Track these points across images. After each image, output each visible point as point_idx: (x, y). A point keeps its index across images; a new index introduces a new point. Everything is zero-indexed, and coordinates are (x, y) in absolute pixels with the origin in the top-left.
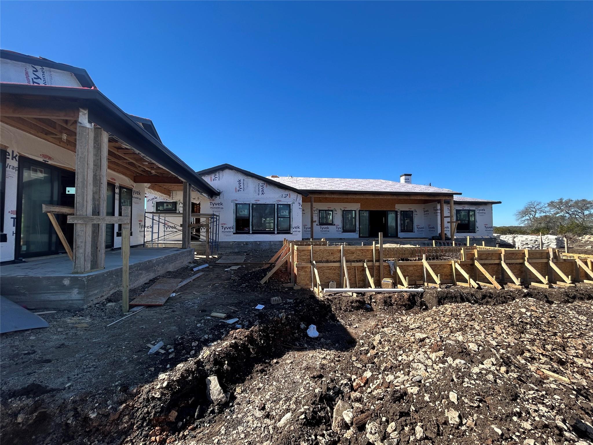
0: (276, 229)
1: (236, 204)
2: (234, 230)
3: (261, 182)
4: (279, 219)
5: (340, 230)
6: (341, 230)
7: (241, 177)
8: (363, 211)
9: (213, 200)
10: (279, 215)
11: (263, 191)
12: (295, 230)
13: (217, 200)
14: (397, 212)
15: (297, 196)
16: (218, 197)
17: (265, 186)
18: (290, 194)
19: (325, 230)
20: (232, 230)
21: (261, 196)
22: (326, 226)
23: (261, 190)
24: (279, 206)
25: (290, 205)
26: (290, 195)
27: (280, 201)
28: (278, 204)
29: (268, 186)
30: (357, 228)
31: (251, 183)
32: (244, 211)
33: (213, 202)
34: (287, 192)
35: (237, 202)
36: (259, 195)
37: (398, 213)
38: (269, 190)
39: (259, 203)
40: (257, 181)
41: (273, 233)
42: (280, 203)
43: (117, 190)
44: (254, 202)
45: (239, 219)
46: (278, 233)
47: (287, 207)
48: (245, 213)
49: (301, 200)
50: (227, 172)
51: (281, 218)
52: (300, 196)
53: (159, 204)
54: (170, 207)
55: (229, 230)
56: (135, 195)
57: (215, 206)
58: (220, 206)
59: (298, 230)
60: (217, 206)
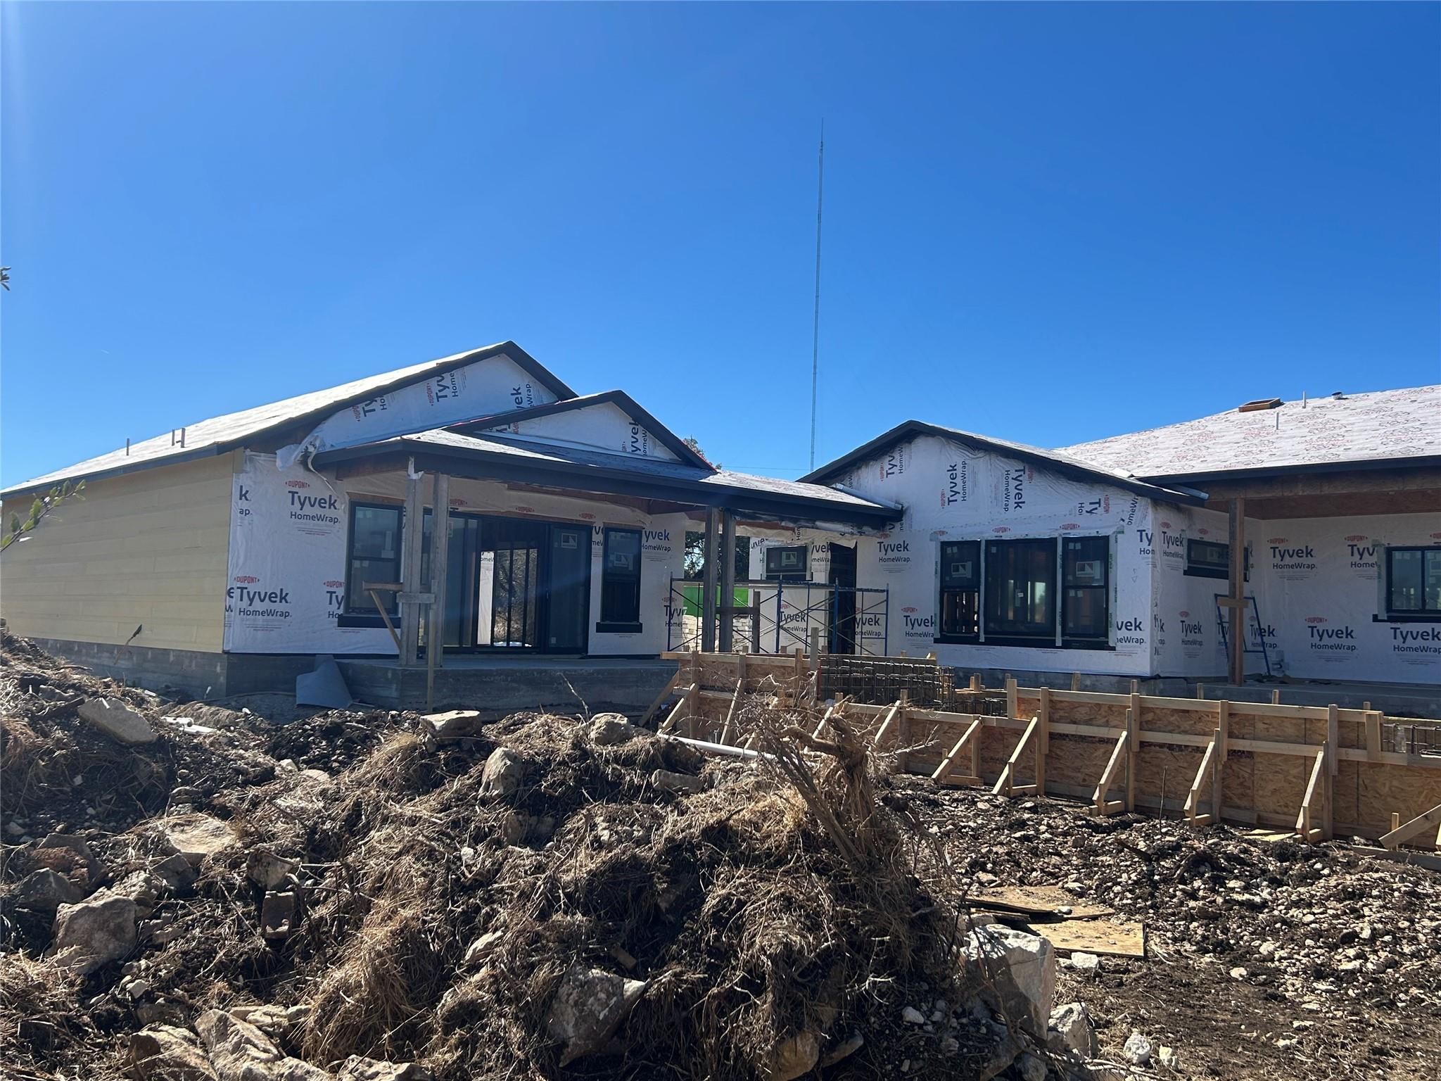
0: (1059, 628)
1: (945, 545)
2: (933, 630)
3: (1013, 466)
4: (1072, 593)
7: (956, 456)
9: (886, 536)
10: (1070, 578)
11: (1019, 495)
12: (1123, 633)
13: (896, 535)
15: (1134, 504)
16: (898, 525)
17: (1025, 478)
18: (1107, 499)
19: (1420, 642)
20: (931, 630)
21: (1013, 513)
22: (1427, 627)
23: (1013, 492)
24: (1071, 546)
25: (1106, 538)
26: (1107, 505)
27: (1074, 527)
28: (1064, 539)
29: (1035, 475)
31: (986, 471)
32: (964, 567)
33: (886, 542)
34: (1097, 494)
35: (945, 538)
36: (1006, 509)
38: (1040, 493)
39: (1006, 536)
40: (1002, 465)
41: (1051, 645)
42: (1074, 534)
43: (597, 537)
44: (991, 535)
45: (950, 590)
46: (1066, 645)
47: (1098, 548)
48: (966, 572)
49: (1148, 517)
50: (921, 444)
51: (1077, 587)
52: (1143, 503)
53: (772, 554)
54: (793, 560)
55: (923, 629)
56: (651, 542)
57: (891, 554)
58: (903, 554)
59: (1136, 634)
60: (896, 554)
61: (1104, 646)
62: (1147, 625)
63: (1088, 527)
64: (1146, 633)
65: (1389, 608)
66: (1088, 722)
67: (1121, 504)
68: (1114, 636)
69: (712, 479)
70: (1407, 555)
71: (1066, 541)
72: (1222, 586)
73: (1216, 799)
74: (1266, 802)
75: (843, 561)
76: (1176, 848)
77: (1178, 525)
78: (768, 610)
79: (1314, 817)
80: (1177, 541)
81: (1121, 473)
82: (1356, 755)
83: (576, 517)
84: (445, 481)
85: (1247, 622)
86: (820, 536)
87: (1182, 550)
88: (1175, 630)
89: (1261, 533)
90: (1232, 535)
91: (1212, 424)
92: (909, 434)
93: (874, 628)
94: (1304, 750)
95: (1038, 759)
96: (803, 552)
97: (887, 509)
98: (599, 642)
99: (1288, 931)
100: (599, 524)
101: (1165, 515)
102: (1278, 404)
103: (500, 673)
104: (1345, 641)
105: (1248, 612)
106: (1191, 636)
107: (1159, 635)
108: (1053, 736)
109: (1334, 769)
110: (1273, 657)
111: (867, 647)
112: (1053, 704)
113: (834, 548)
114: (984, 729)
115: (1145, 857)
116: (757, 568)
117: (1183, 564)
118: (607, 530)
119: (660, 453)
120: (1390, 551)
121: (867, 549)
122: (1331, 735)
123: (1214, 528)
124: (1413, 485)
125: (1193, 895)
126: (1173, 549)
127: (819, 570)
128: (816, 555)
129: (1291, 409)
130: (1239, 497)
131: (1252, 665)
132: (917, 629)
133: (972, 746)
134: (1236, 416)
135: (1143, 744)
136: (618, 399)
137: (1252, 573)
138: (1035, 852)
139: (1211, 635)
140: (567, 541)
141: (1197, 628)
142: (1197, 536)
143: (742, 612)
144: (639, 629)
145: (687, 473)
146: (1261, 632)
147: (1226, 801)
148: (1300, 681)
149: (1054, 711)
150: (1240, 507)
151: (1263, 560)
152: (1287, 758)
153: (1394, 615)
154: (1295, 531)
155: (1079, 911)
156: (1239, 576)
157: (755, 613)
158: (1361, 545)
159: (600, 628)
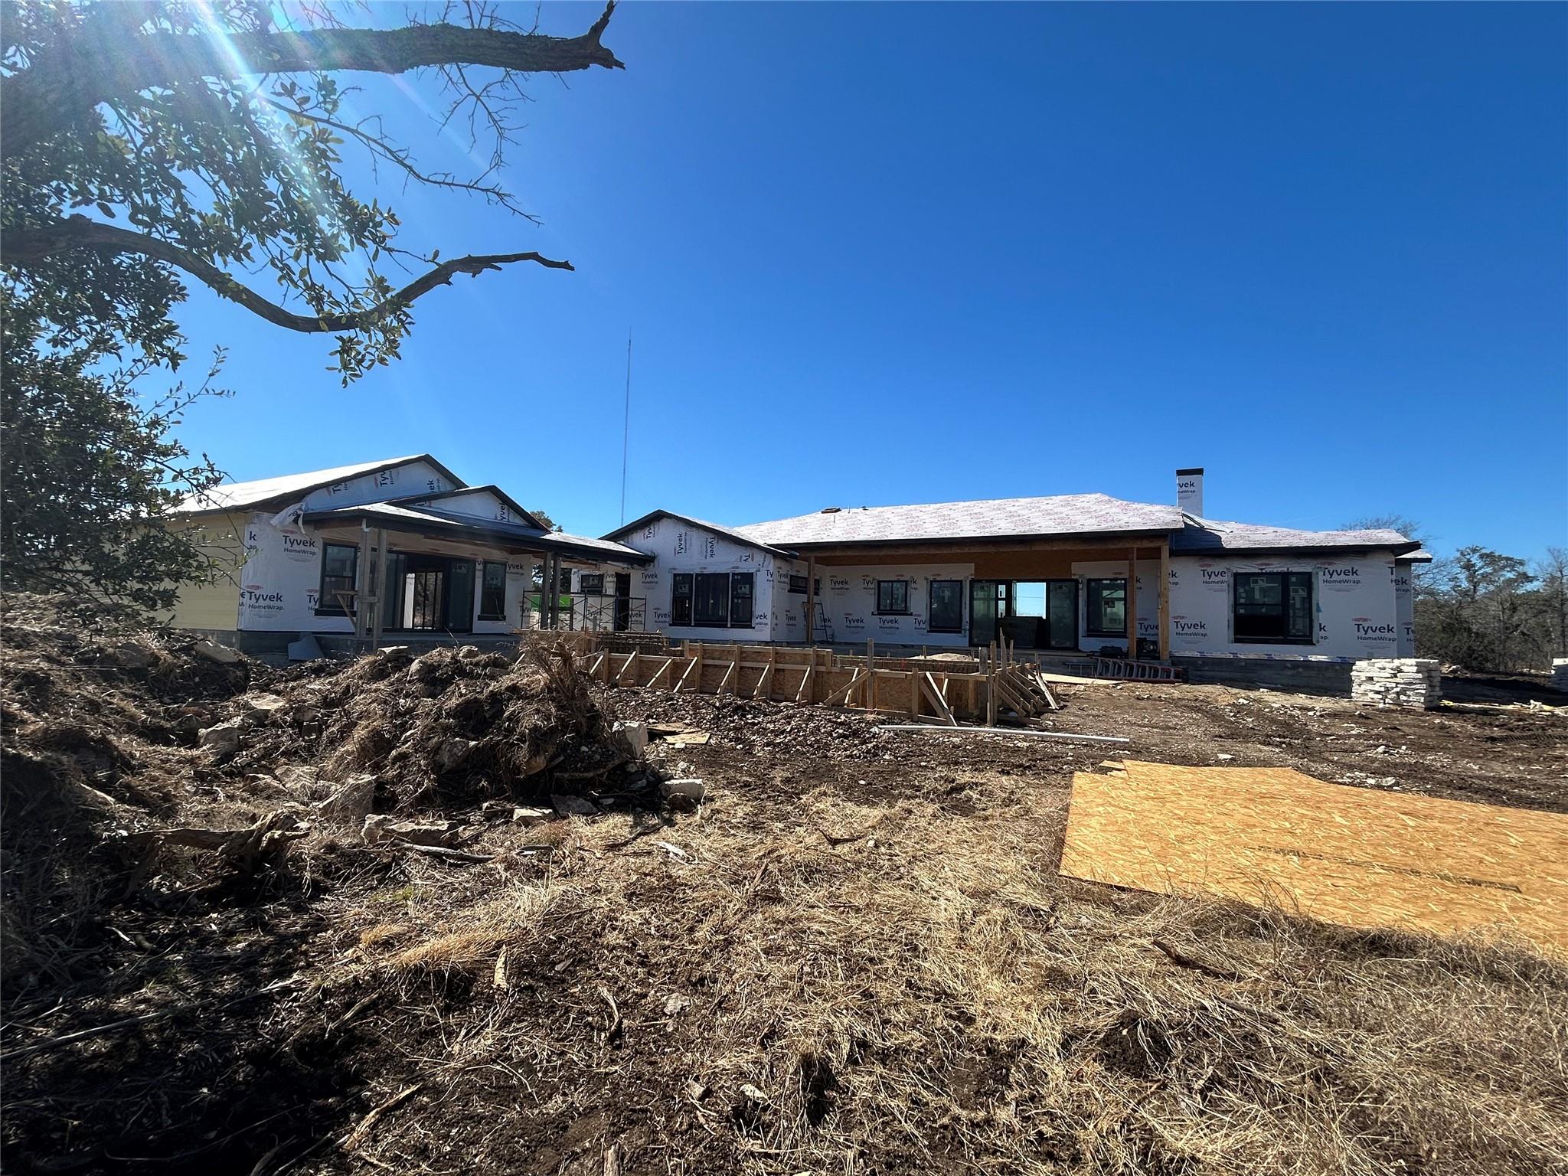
0: (729, 618)
1: (675, 575)
2: (669, 620)
4: (736, 600)
5: (922, 625)
6: (926, 626)
7: (682, 529)
8: (981, 581)
9: (646, 570)
10: (735, 593)
11: (712, 551)
12: (758, 620)
13: (651, 570)
14: (1076, 582)
15: (765, 558)
16: (652, 564)
17: (714, 542)
19: (890, 625)
20: (668, 619)
21: (709, 560)
22: (892, 617)
23: (709, 550)
24: (736, 577)
25: (752, 574)
26: (753, 557)
27: (737, 568)
29: (719, 541)
30: (964, 622)
31: (696, 538)
32: (685, 587)
33: (645, 573)
34: (748, 552)
35: (675, 572)
36: (706, 558)
37: (1080, 586)
38: (721, 549)
39: (706, 572)
40: (704, 535)
41: (725, 626)
42: (737, 571)
43: (479, 567)
44: (698, 571)
45: (678, 600)
46: (733, 626)
47: (748, 579)
48: (686, 590)
49: (771, 564)
50: (665, 522)
51: (738, 598)
52: (769, 556)
53: (584, 578)
54: (596, 582)
55: (663, 619)
56: (512, 570)
57: (648, 580)
58: (655, 580)
59: (764, 621)
60: (651, 579)
61: (750, 627)
62: (769, 617)
63: (745, 568)
64: (768, 621)
65: (878, 609)
66: (719, 659)
67: (759, 557)
68: (755, 621)
69: (547, 537)
70: (886, 584)
71: (734, 574)
72: (803, 597)
73: (769, 690)
74: (788, 691)
75: (623, 582)
76: (730, 704)
77: (785, 568)
78: (579, 608)
79: (803, 696)
80: (785, 576)
81: (760, 542)
82: (822, 669)
83: (467, 555)
84: (385, 533)
85: (818, 616)
86: (610, 569)
87: (787, 580)
88: (783, 618)
89: (825, 573)
90: (809, 573)
91: (807, 518)
92: (658, 517)
93: (639, 619)
94: (803, 667)
95: (697, 677)
96: (601, 577)
97: (646, 556)
98: (479, 626)
99: (763, 732)
100: (480, 559)
101: (779, 563)
102: (839, 510)
103: (418, 642)
104: (860, 624)
105: (817, 610)
106: (791, 622)
107: (775, 621)
108: (704, 666)
109: (814, 675)
110: (829, 632)
111: (635, 628)
112: (705, 651)
113: (618, 575)
114: (674, 663)
115: (718, 708)
116: (575, 586)
117: (788, 587)
118: (485, 563)
119: (518, 521)
120: (879, 582)
121: (636, 577)
122: (812, 659)
123: (801, 569)
124: (883, 553)
125: (733, 722)
126: (783, 579)
127: (610, 587)
128: (608, 579)
129: (844, 513)
130: (812, 555)
131: (817, 636)
132: (661, 619)
133: (668, 672)
134: (820, 515)
135: (742, 668)
136: (493, 491)
137: (821, 592)
138: (675, 710)
139: (801, 621)
140: (460, 568)
141: (794, 618)
142: (795, 574)
143: (563, 609)
144: (504, 618)
145: (533, 533)
146: (825, 620)
147: (773, 691)
148: (840, 643)
149: (705, 653)
150: (813, 560)
151: (826, 586)
152: (797, 671)
153: (880, 611)
154: (841, 572)
155: (686, 731)
156: (812, 593)
157: (571, 610)
158: (868, 579)
159: (480, 618)
